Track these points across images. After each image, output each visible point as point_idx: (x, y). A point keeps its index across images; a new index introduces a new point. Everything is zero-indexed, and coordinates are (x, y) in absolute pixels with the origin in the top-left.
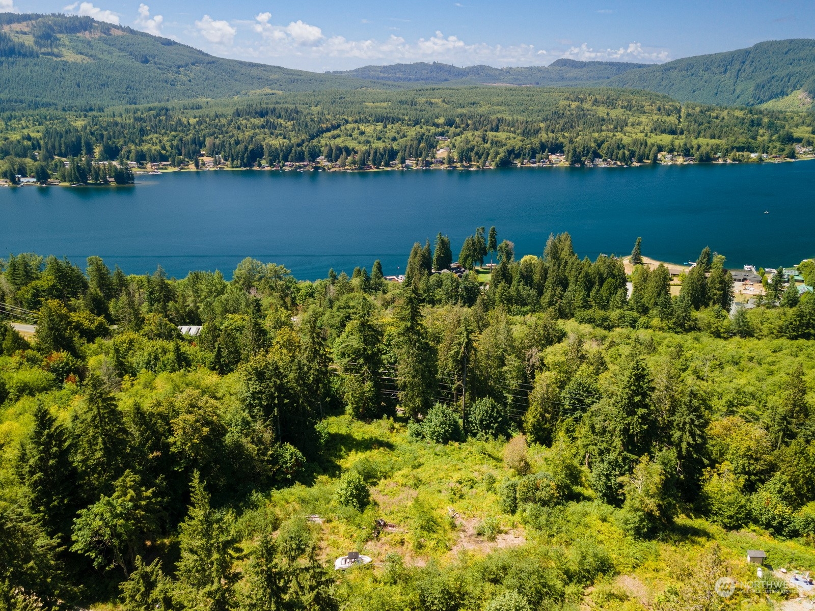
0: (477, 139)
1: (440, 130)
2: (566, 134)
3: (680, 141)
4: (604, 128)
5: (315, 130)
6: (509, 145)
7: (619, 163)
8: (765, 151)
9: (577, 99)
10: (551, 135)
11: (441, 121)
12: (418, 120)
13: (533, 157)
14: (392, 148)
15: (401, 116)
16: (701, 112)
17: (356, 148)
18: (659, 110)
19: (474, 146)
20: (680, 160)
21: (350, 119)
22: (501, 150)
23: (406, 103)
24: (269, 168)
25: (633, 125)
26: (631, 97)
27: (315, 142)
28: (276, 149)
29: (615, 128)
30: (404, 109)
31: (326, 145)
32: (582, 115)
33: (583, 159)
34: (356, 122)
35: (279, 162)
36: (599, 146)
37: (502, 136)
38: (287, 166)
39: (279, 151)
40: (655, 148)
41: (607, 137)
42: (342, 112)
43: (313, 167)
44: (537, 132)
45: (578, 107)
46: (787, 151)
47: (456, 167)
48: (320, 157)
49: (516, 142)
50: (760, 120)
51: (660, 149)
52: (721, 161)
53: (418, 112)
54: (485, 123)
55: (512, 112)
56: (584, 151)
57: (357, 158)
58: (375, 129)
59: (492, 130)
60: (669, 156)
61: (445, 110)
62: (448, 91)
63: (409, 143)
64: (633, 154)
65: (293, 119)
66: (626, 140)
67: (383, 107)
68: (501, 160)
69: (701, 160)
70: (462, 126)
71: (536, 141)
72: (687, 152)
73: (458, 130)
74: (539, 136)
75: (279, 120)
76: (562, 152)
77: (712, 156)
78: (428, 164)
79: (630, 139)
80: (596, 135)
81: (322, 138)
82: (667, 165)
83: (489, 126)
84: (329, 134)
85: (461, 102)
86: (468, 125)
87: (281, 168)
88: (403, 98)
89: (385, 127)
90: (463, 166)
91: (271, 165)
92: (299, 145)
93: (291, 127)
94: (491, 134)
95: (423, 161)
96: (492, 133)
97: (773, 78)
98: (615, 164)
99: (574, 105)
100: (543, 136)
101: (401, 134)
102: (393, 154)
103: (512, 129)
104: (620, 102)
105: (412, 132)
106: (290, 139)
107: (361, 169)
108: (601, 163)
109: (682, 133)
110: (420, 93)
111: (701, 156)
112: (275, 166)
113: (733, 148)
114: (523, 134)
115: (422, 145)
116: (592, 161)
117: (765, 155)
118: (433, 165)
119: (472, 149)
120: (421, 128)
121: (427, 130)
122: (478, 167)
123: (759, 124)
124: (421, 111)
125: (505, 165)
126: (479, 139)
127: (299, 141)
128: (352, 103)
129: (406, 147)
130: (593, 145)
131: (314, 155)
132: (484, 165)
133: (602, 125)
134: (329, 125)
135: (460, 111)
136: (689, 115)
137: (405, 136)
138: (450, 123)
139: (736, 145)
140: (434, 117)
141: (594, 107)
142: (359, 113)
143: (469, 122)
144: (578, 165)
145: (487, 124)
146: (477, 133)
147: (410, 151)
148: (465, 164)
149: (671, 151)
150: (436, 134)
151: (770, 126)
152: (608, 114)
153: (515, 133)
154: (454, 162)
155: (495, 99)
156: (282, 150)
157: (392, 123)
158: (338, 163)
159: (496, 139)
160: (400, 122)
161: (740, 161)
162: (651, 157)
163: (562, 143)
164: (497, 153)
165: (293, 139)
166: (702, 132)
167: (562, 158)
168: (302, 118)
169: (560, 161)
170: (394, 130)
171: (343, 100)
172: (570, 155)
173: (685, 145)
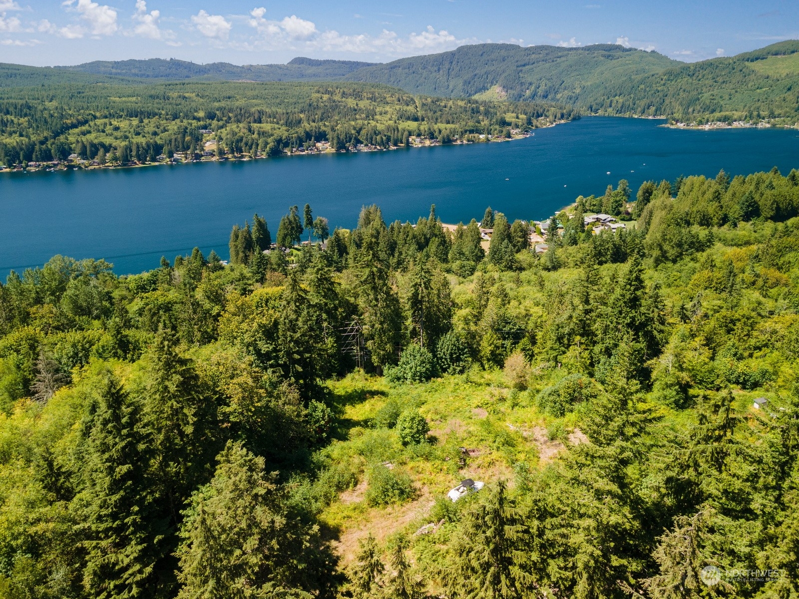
0: (243, 130)
1: (202, 123)
2: (326, 124)
3: (424, 126)
4: (357, 116)
5: (59, 126)
6: (275, 135)
7: (378, 147)
8: (489, 133)
9: (327, 92)
10: (313, 124)
11: (201, 114)
12: (176, 114)
13: (301, 145)
14: (156, 142)
15: (156, 111)
16: (433, 102)
17: (114, 144)
18: (399, 101)
19: (242, 137)
20: (427, 143)
21: (98, 114)
22: (269, 140)
23: (158, 97)
24: (8, 170)
25: (381, 114)
26: (373, 90)
27: (62, 138)
28: (14, 148)
29: (368, 117)
30: (157, 103)
31: (78, 142)
32: (335, 106)
33: (347, 145)
34: (106, 117)
35: (21, 162)
36: (359, 132)
37: (266, 127)
38: (30, 166)
39: (18, 149)
40: (406, 133)
41: (364, 124)
42: (85, 107)
43: (66, 166)
44: (300, 121)
45: (330, 99)
46: (504, 132)
47: (227, 158)
48: (73, 155)
49: (282, 132)
50: (478, 108)
51: (410, 134)
52: (459, 142)
53: (175, 107)
54: (247, 115)
55: (269, 105)
56: (346, 138)
57: (118, 154)
58: (130, 124)
59: (255, 122)
60: (418, 140)
61: (203, 104)
62: (200, 86)
63: (173, 137)
64: (389, 139)
65: (26, 115)
66: (380, 127)
67: (132, 102)
68: (271, 149)
69: (444, 142)
70: (224, 119)
71: (300, 131)
72: (432, 136)
73: (221, 123)
74: (302, 125)
75: (9, 116)
76: (326, 140)
77: (451, 138)
78: (198, 156)
79: (383, 126)
80: (353, 123)
81: (69, 134)
82: (418, 147)
83: (252, 118)
84: (76, 130)
85: (215, 96)
86: (230, 118)
87: (24, 169)
88: (153, 92)
89: (141, 121)
90: (235, 157)
91: (10, 166)
92: (42, 143)
93: (26, 124)
94: (255, 126)
95: (192, 154)
96: (256, 124)
97: (475, 75)
98: (375, 148)
99: (326, 97)
100: (307, 126)
101: (162, 128)
102: (158, 149)
103: (275, 120)
104: (365, 94)
105: (173, 126)
106: (28, 136)
107: (125, 165)
108: (363, 148)
109: (423, 120)
110: (170, 87)
111: (444, 138)
112: (15, 167)
113: (466, 131)
114: (286, 124)
115: (188, 138)
116: (355, 146)
117: (490, 136)
118: (203, 158)
119: (241, 140)
120: (182, 122)
121: (189, 123)
122: (250, 157)
123: (478, 112)
124: (177, 105)
125: (276, 154)
126: (246, 131)
127: (41, 138)
128: (95, 98)
129: (170, 141)
130: (353, 132)
131: (65, 152)
132: (256, 155)
133: (355, 114)
134: (75, 121)
135: (217, 104)
136: (424, 105)
137: (165, 130)
138: (211, 116)
139: (467, 128)
140: (192, 110)
141: (344, 99)
142: (107, 108)
143: (231, 115)
144: (343, 151)
145: (249, 116)
146: (241, 125)
147: (175, 145)
148: (236, 154)
149: (419, 135)
150: (199, 128)
151: (487, 113)
152: (357, 105)
153: (278, 123)
154: (225, 154)
155: (250, 93)
156: (21, 149)
157: (148, 118)
158: (95, 160)
159: (262, 130)
160: (157, 117)
161: (473, 141)
162: (404, 140)
163: (325, 132)
164: (267, 143)
165: (32, 136)
166: (439, 118)
167: (328, 145)
168: (39, 114)
169: (326, 148)
170: (152, 125)
171: (83, 95)
172: (335, 141)
173: (430, 129)
